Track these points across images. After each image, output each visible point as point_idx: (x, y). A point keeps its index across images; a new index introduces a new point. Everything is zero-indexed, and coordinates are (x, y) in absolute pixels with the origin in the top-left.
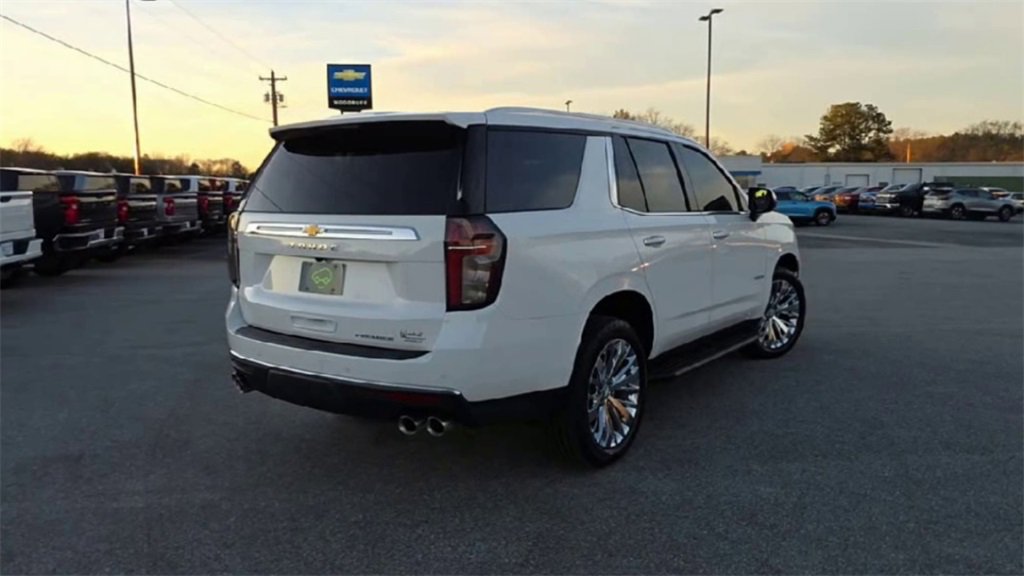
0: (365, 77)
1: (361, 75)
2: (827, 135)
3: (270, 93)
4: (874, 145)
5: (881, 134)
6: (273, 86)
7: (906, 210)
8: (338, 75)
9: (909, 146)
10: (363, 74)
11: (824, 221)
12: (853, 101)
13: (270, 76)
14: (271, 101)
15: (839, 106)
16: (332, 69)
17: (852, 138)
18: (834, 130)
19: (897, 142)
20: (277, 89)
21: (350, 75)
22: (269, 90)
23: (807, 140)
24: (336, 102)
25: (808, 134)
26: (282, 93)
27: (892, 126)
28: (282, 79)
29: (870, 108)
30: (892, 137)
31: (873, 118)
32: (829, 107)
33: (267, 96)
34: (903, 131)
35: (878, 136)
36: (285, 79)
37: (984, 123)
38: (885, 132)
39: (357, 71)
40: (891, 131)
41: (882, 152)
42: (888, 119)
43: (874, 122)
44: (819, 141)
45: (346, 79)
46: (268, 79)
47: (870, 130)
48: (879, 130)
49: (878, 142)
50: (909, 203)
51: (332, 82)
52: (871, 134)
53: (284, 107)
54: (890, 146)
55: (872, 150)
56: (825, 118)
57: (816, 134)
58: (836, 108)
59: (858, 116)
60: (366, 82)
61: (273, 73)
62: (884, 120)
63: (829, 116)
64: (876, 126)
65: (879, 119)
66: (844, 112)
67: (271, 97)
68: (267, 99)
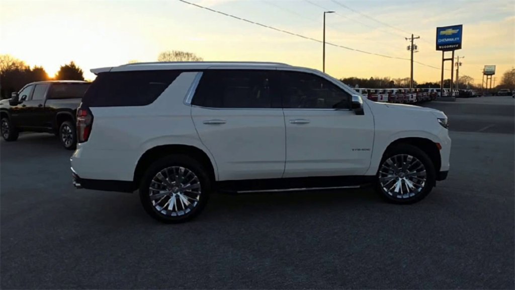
0: (459, 32)
1: (456, 31)
3: (411, 45)
6: (412, 42)
8: (442, 33)
10: (458, 30)
13: (411, 37)
14: (410, 49)
16: (439, 30)
20: (414, 43)
21: (450, 32)
22: (410, 44)
24: (440, 47)
26: (416, 45)
28: (417, 38)
33: (409, 47)
36: (419, 37)
39: (453, 29)
45: (447, 34)
46: (410, 39)
51: (439, 36)
53: (416, 52)
60: (459, 34)
61: (413, 35)
67: (411, 48)
68: (409, 49)
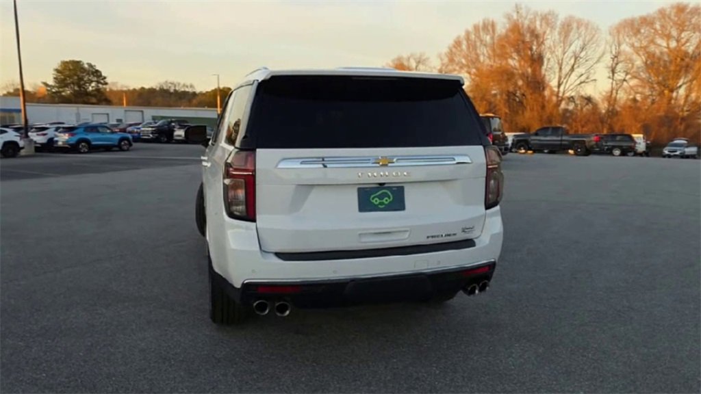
2: (59, 83)
4: (95, 92)
5: (100, 86)
7: (162, 138)
9: (124, 94)
11: (125, 147)
12: (77, 59)
15: (67, 62)
17: (79, 86)
18: (65, 79)
19: (111, 91)
23: (43, 85)
25: (44, 81)
27: (108, 80)
29: (90, 65)
30: (108, 88)
31: (93, 73)
32: (60, 62)
34: (114, 84)
35: (98, 86)
37: (166, 82)
38: (103, 84)
40: (106, 84)
41: (102, 98)
42: (103, 74)
43: (94, 76)
44: (53, 87)
47: (92, 82)
48: (98, 82)
49: (98, 90)
50: (164, 134)
52: (93, 84)
54: (107, 94)
55: (95, 96)
56: (57, 71)
57: (51, 82)
58: (65, 64)
59: (82, 70)
62: (101, 75)
63: (59, 68)
64: (95, 79)
65: (97, 73)
66: (71, 67)
